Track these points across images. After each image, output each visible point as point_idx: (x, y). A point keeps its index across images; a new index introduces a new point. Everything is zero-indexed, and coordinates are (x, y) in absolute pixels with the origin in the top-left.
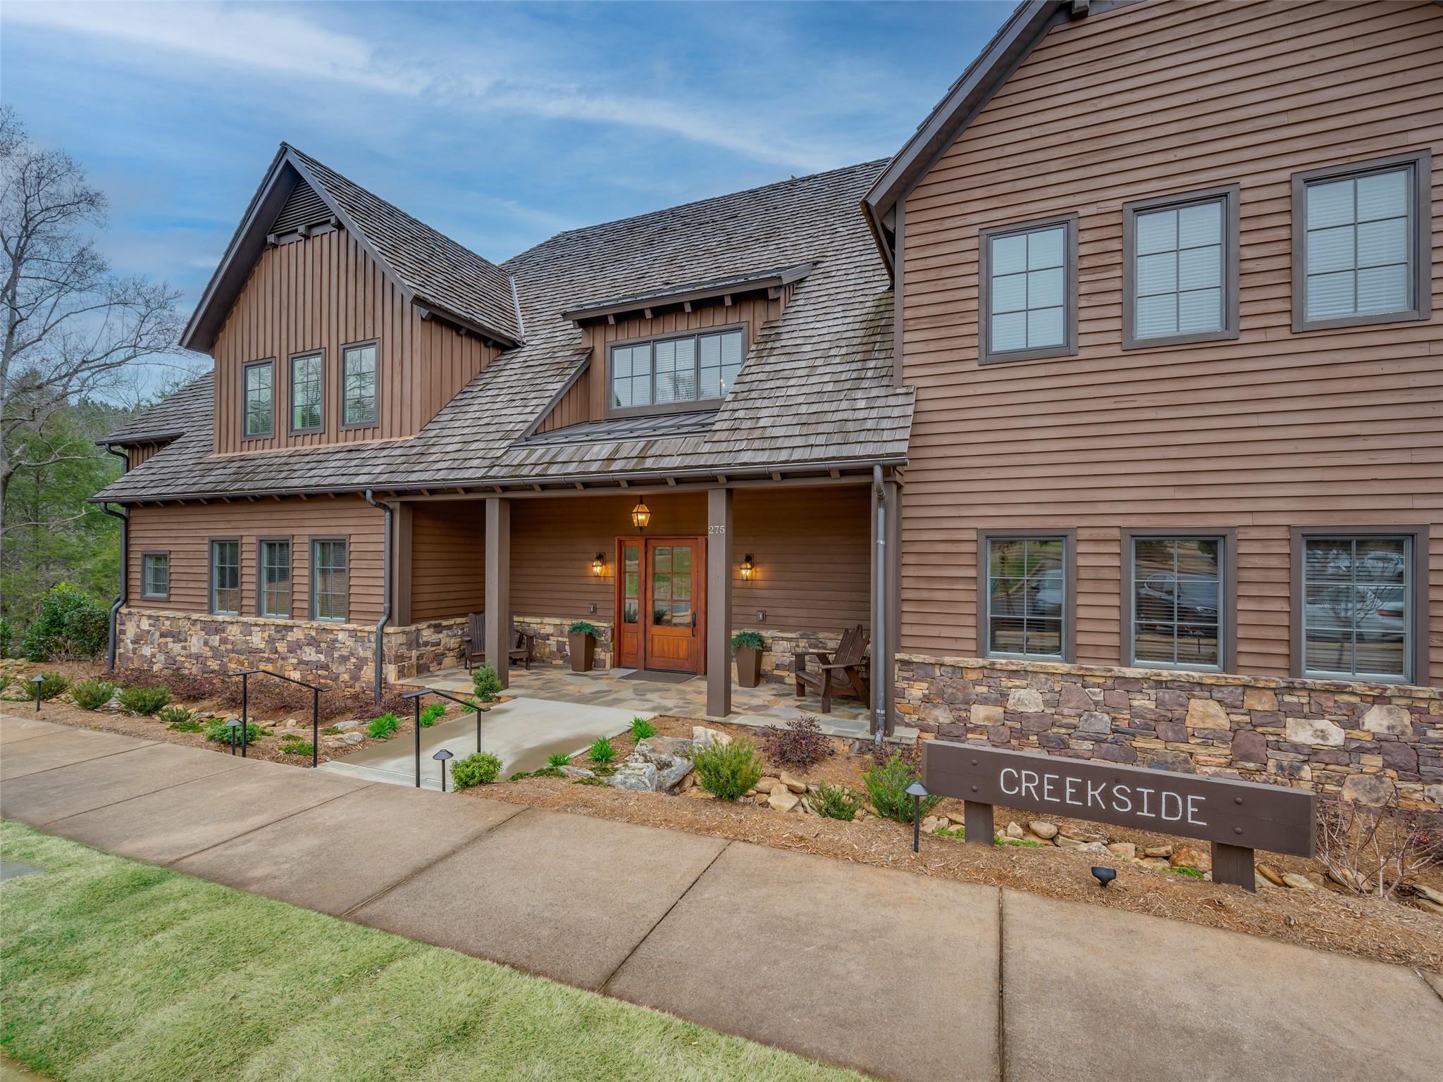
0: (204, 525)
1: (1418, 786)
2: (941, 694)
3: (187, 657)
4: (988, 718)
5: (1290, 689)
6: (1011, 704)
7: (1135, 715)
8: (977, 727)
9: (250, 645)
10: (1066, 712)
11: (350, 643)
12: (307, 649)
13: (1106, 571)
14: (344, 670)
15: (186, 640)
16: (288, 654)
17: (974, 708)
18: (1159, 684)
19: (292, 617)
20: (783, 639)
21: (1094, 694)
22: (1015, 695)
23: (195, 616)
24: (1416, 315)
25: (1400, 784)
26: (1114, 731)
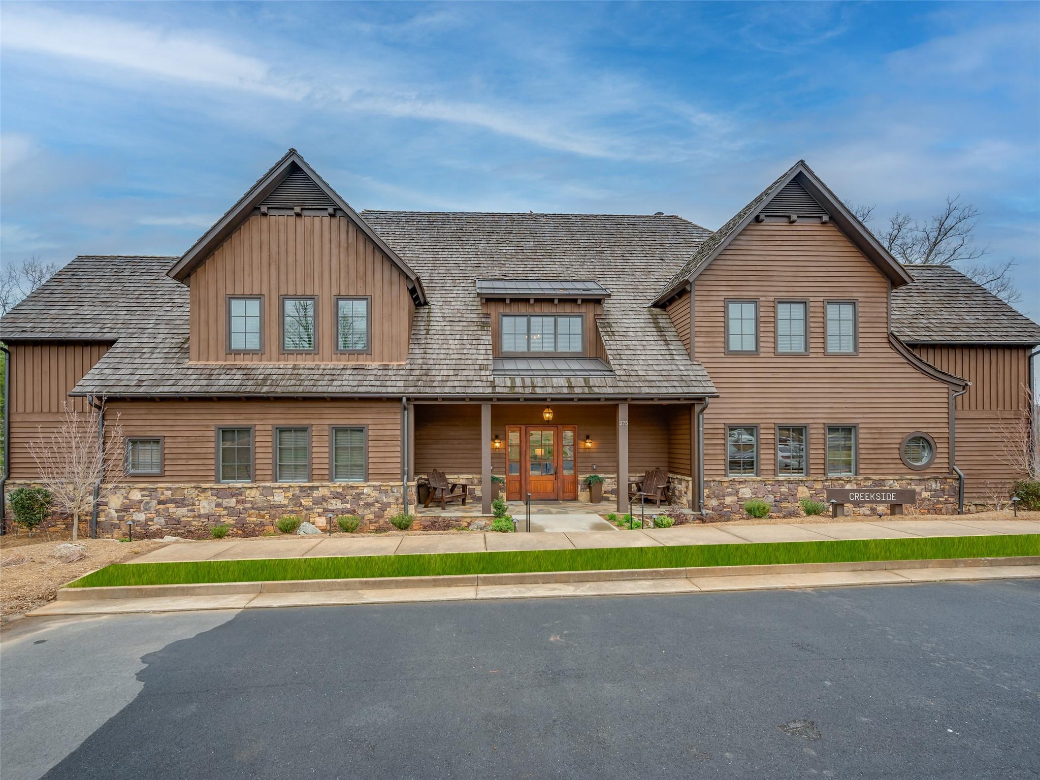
0: (209, 417)
1: (858, 509)
2: (714, 494)
3: (194, 517)
4: (731, 502)
5: (827, 480)
6: (740, 495)
7: (781, 495)
8: (728, 505)
9: (272, 503)
10: (759, 496)
11: (375, 494)
12: (332, 501)
13: (770, 440)
14: (369, 512)
15: (193, 504)
16: (314, 506)
17: (726, 498)
18: (790, 482)
19: (311, 480)
20: (608, 478)
21: (768, 488)
22: (741, 491)
23: (204, 486)
24: (855, 354)
25: (854, 509)
26: (775, 501)
